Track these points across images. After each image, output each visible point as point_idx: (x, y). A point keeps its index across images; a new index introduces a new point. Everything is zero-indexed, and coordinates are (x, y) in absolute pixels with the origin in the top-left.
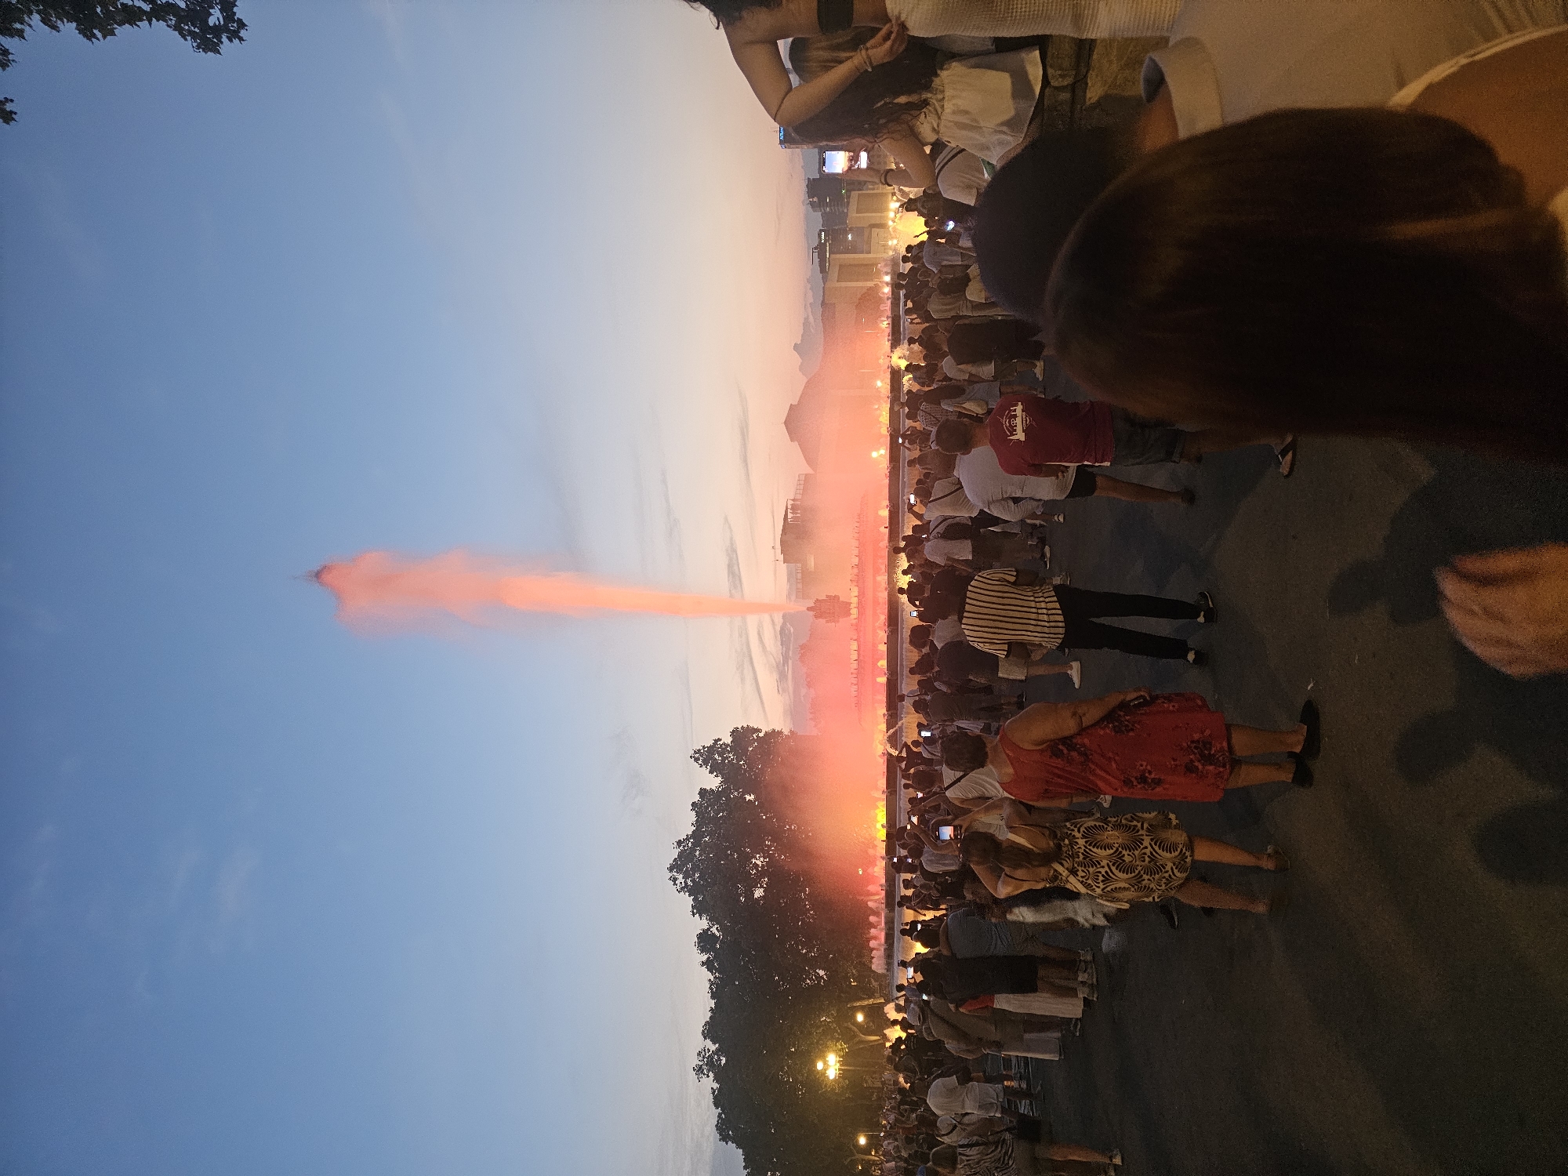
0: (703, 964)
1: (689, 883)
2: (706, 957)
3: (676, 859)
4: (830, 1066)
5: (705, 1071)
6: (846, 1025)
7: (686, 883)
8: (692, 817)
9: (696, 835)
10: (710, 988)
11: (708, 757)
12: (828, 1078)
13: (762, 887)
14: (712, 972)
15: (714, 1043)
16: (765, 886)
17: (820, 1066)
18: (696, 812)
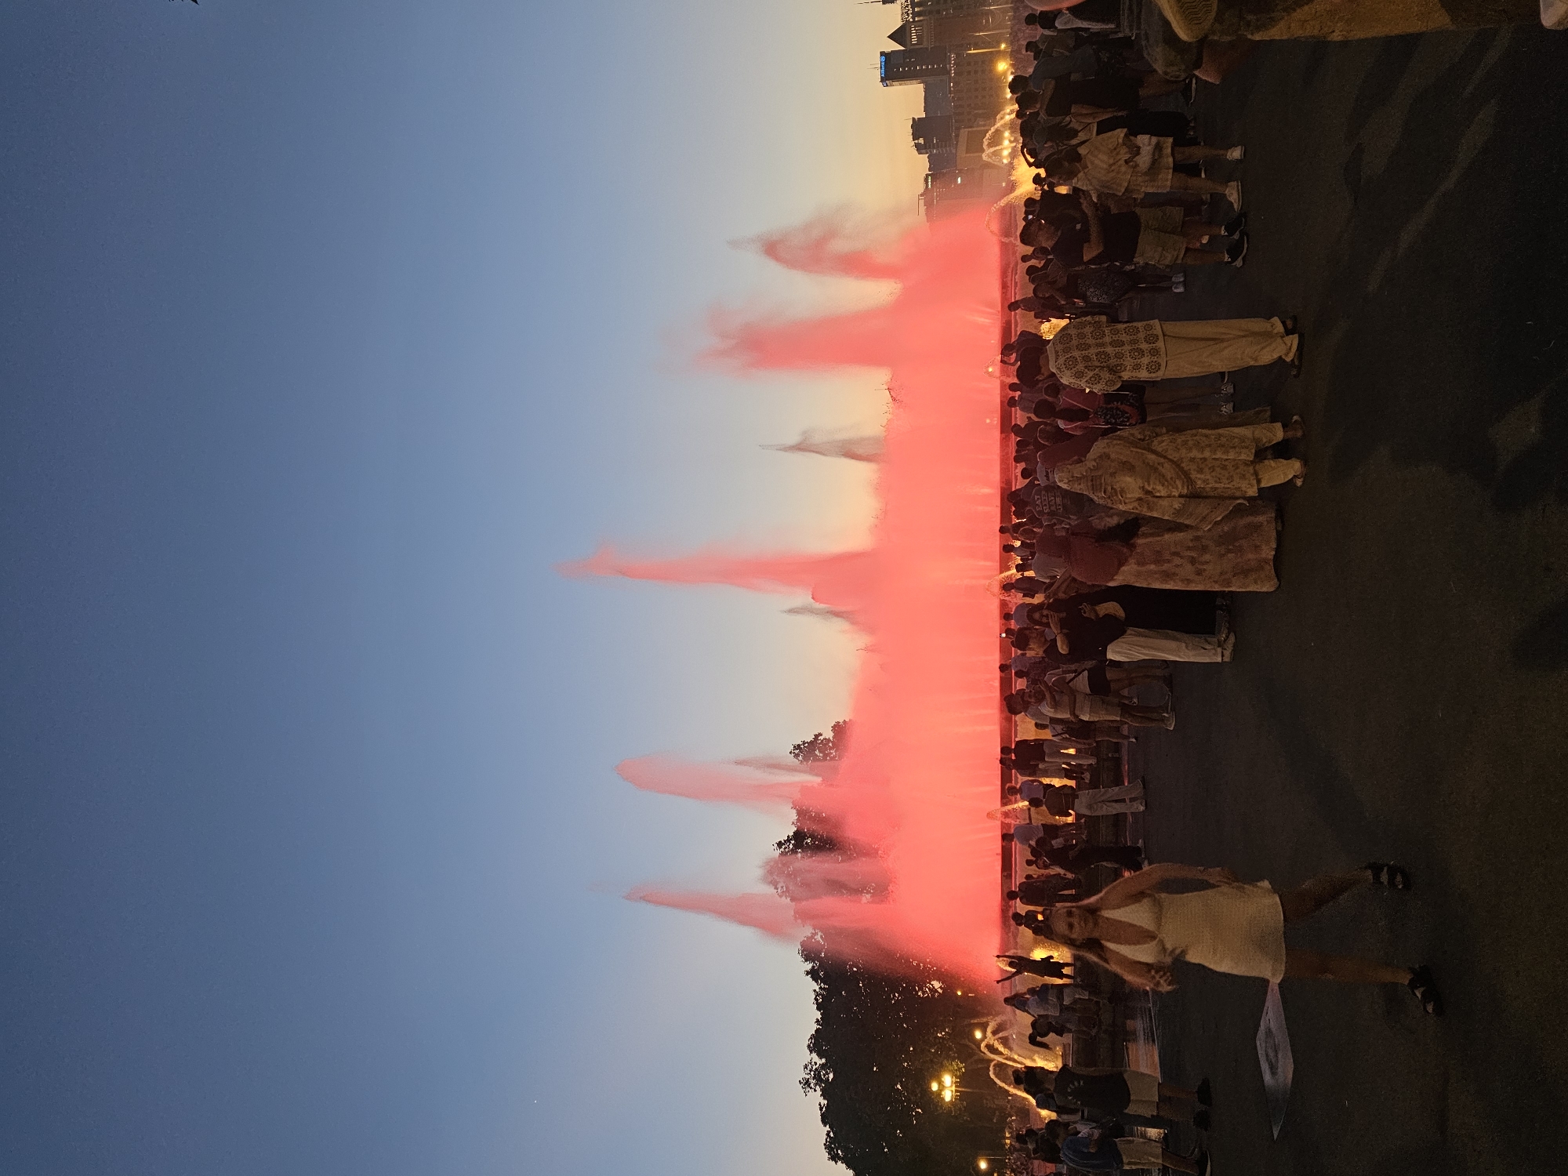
0: (807, 974)
1: (791, 888)
2: (811, 965)
4: (946, 1087)
5: (812, 1085)
6: (963, 1042)
7: (787, 887)
8: (794, 816)
9: (797, 837)
10: (816, 999)
11: (807, 750)
12: (943, 1099)
13: (868, 892)
14: (817, 982)
15: (821, 1059)
17: (935, 1087)
18: (797, 810)
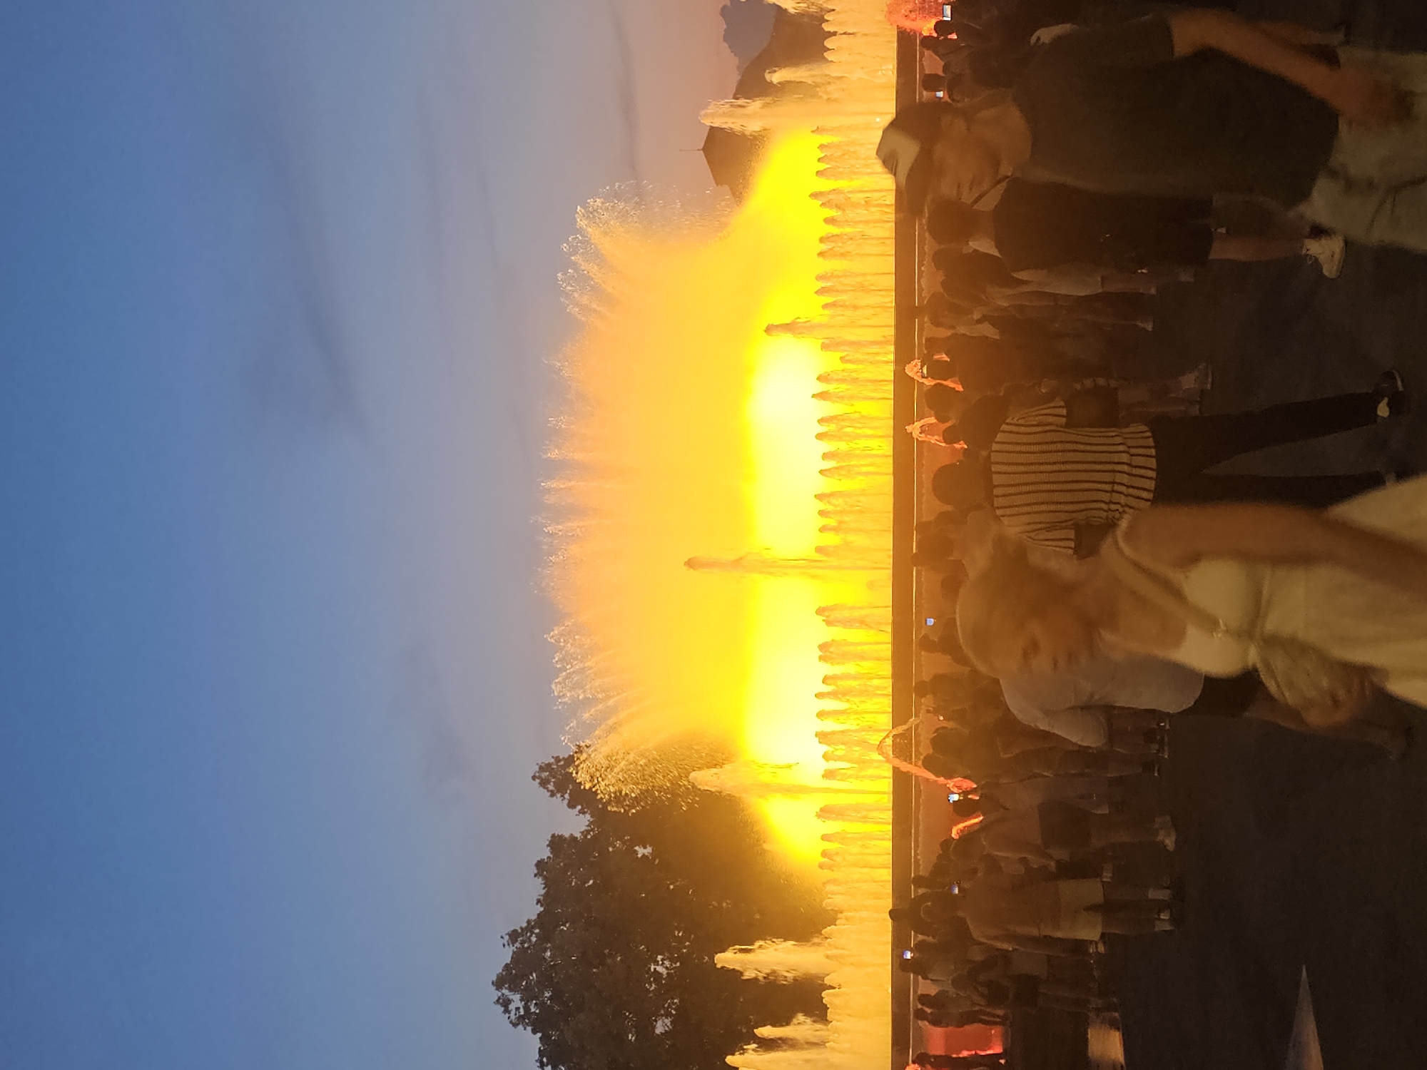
1: (533, 1010)
3: (507, 964)
7: (527, 1008)
8: (537, 887)
9: (545, 923)
13: (668, 1015)
16: (674, 1012)
18: (545, 878)
